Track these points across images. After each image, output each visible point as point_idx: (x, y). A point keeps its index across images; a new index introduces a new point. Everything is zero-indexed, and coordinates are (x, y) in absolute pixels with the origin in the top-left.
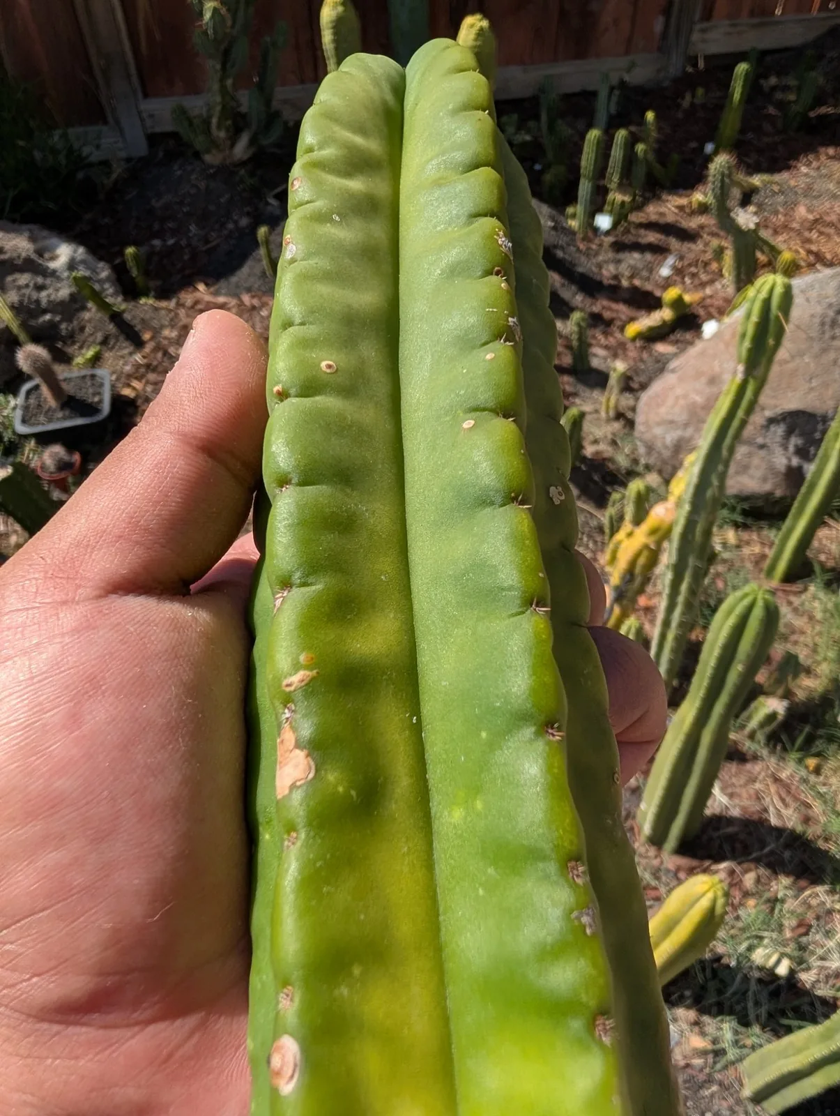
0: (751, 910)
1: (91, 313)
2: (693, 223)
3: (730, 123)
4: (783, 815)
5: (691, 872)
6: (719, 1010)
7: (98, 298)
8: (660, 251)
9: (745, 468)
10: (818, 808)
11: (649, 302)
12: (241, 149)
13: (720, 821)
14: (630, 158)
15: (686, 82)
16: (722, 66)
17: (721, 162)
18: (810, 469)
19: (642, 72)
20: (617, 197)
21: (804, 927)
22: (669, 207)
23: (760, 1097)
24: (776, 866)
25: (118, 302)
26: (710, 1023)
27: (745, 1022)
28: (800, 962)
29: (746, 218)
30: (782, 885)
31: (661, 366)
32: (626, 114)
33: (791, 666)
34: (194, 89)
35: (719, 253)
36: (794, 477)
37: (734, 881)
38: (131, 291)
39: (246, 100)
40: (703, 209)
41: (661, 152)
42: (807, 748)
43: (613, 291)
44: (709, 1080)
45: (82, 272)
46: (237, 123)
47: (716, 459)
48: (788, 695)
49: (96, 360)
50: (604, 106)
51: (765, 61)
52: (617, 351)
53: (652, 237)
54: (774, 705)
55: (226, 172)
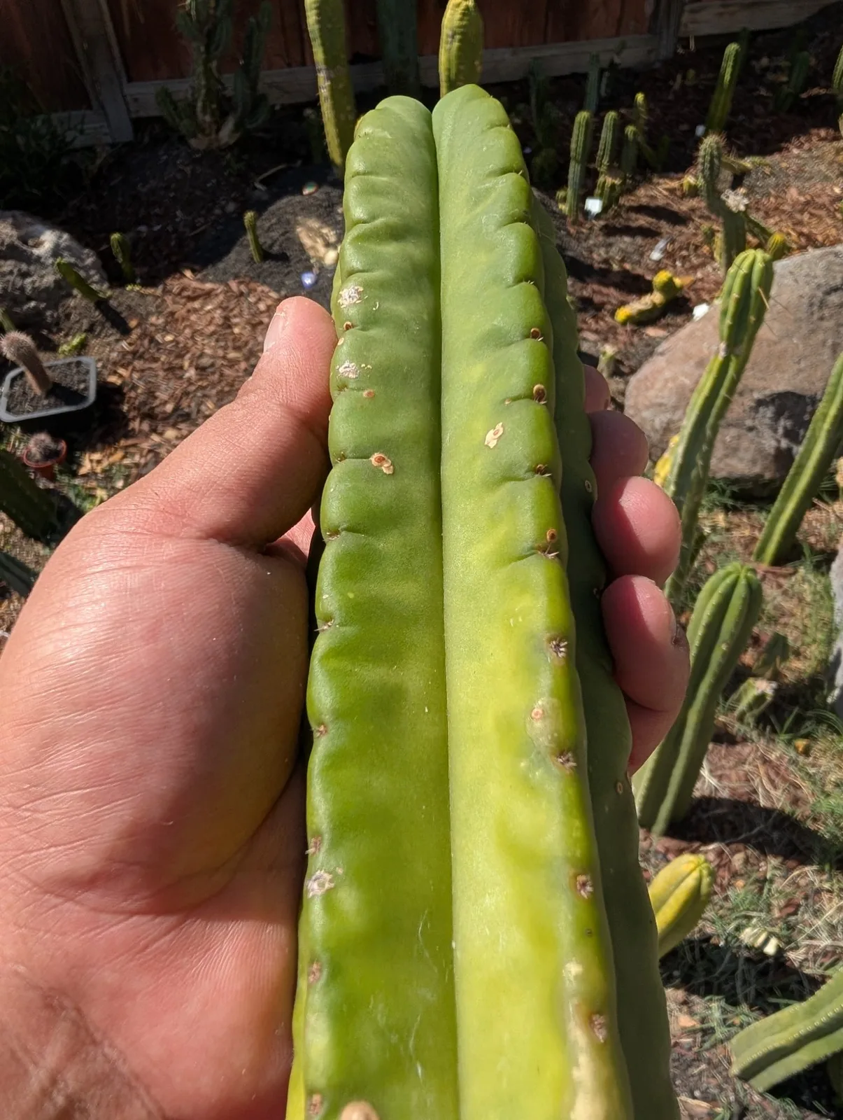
0: (740, 890)
1: (76, 301)
2: (684, 207)
3: (721, 104)
4: (772, 796)
5: (680, 852)
6: (708, 990)
7: (83, 285)
8: (650, 234)
9: (733, 451)
10: (806, 789)
11: (640, 286)
12: (227, 133)
13: (708, 802)
14: (620, 139)
15: (677, 64)
16: (713, 47)
17: (710, 142)
18: (799, 450)
19: (632, 54)
20: (607, 180)
21: (792, 907)
22: (660, 190)
23: (748, 1074)
24: (764, 847)
25: (104, 290)
26: (698, 1002)
27: (733, 1001)
28: (788, 941)
29: (736, 200)
30: (770, 866)
31: (650, 349)
32: (617, 97)
33: (780, 647)
34: (179, 73)
35: (710, 236)
36: (783, 460)
37: (723, 861)
38: (117, 279)
39: (232, 84)
40: (694, 192)
41: (652, 133)
42: (795, 730)
43: (604, 275)
44: (698, 1059)
45: (67, 259)
46: (223, 109)
47: (700, 440)
48: (776, 676)
49: (82, 347)
50: (594, 89)
51: (755, 42)
52: (608, 335)
53: (642, 221)
54: (762, 687)
55: (212, 156)
